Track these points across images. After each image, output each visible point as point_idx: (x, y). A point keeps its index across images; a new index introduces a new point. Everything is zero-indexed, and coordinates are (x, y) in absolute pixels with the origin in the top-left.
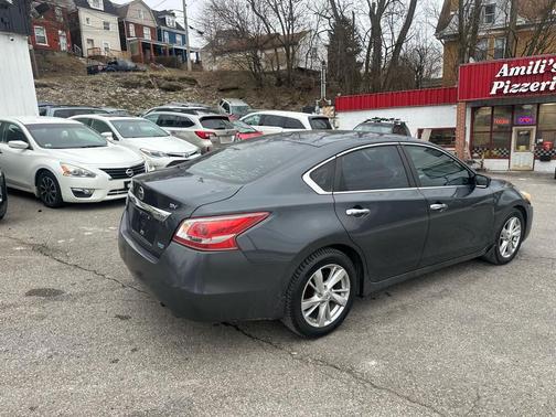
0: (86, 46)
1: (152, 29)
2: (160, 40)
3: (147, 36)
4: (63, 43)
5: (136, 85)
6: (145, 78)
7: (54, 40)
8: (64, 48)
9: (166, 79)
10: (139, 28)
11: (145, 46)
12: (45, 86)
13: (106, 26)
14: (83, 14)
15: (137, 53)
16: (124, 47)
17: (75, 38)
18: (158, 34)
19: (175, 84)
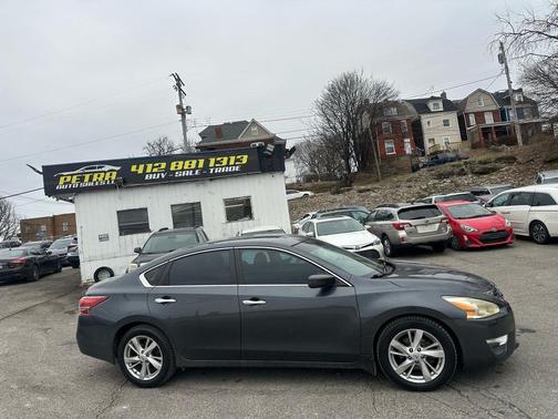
0: (428, 145)
1: (494, 112)
2: (504, 119)
3: (489, 120)
4: (408, 149)
5: (449, 175)
6: (459, 166)
7: (400, 148)
8: (408, 152)
9: (480, 162)
10: (480, 116)
11: (486, 131)
12: (368, 190)
13: (446, 123)
14: (425, 119)
15: (477, 139)
16: (464, 137)
17: (418, 141)
18: (501, 115)
19: (488, 166)
